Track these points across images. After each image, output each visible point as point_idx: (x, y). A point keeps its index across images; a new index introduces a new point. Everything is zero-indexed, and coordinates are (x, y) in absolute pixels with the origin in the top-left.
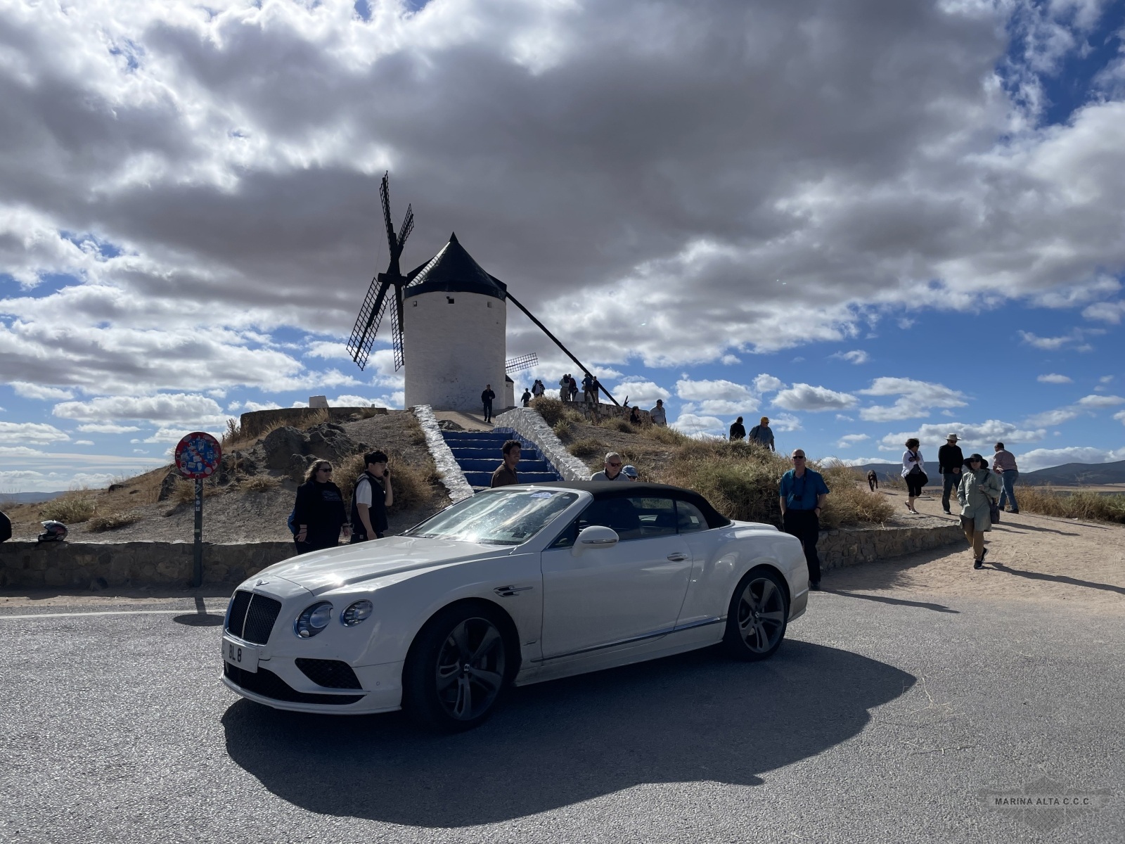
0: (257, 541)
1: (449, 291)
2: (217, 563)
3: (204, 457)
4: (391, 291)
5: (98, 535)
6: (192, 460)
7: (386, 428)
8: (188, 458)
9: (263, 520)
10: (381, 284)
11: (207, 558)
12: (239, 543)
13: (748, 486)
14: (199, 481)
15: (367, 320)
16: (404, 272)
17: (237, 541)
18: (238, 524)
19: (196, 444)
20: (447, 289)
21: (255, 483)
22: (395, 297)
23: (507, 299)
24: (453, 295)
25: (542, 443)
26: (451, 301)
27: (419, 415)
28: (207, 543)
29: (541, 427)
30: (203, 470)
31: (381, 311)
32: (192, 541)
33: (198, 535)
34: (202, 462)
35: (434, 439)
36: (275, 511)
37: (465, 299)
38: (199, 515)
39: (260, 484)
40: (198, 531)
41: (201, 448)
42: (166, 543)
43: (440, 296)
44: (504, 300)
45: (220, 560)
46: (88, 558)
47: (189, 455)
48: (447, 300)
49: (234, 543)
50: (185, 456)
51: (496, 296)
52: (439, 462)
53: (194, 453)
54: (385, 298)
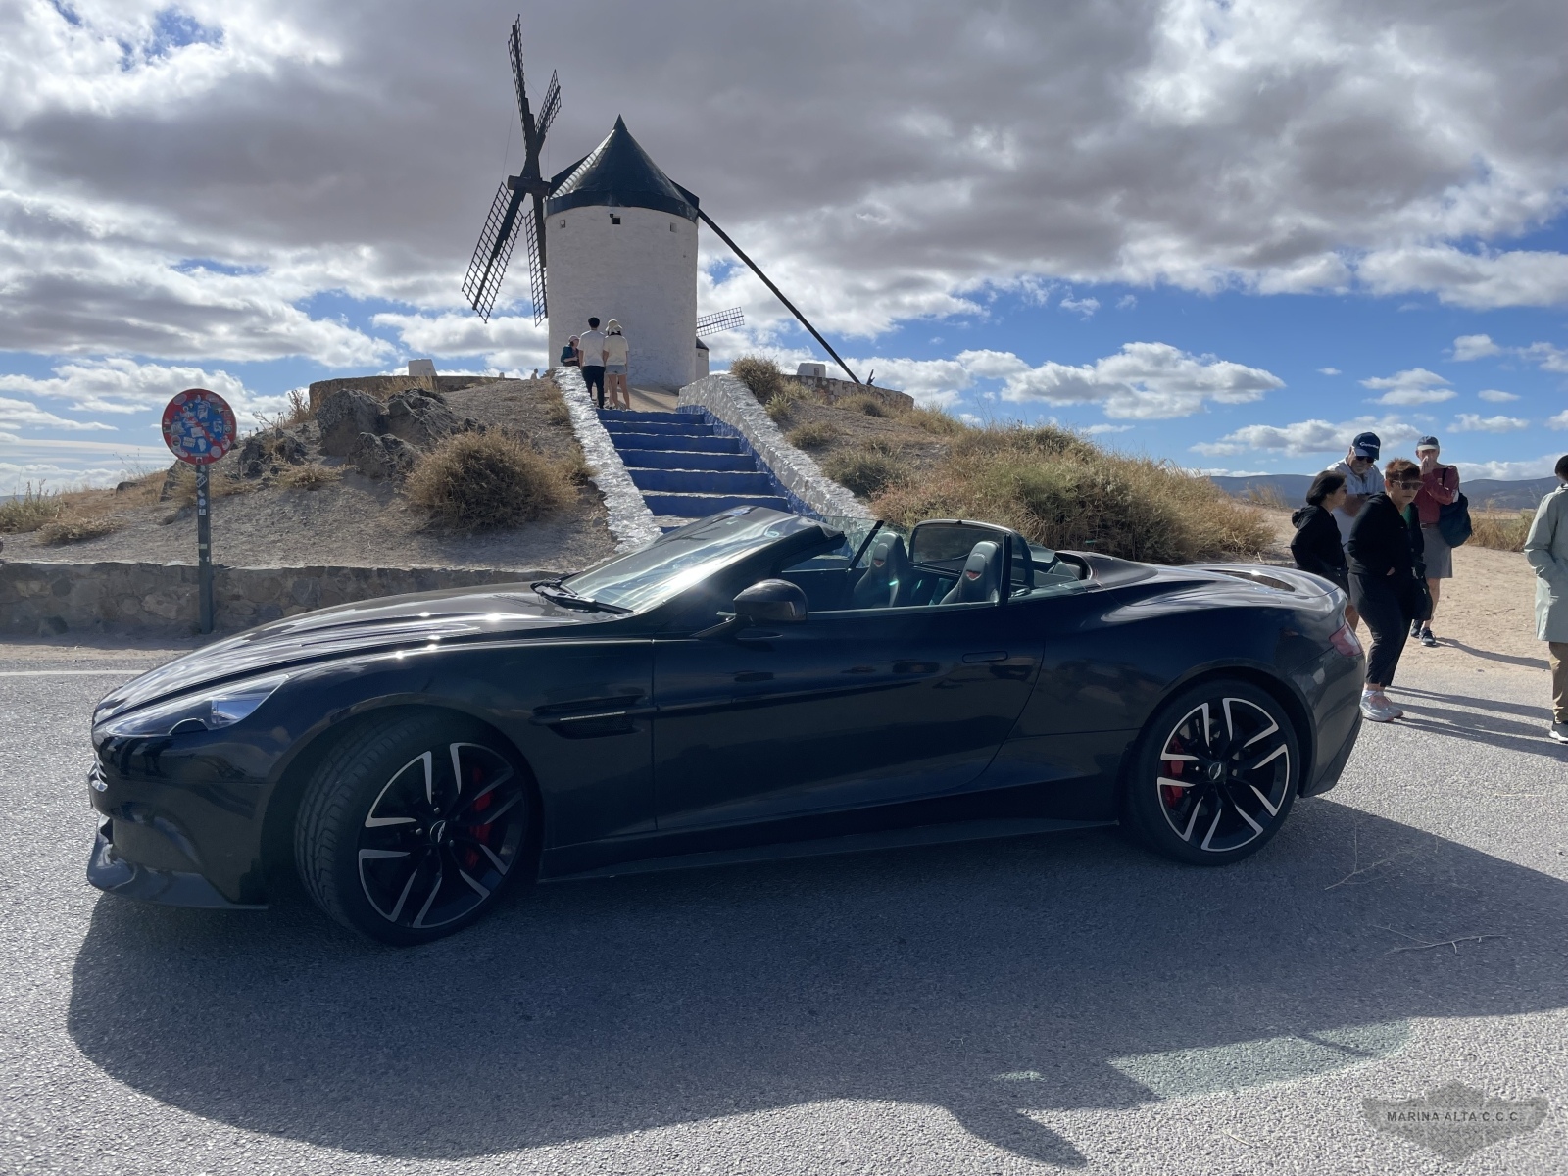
0: (300, 565)
1: (612, 205)
2: (237, 597)
3: (208, 430)
4: (527, 204)
5: (52, 551)
6: (188, 434)
7: (510, 399)
8: (182, 430)
9: (311, 533)
10: (512, 192)
11: (221, 589)
12: (270, 567)
14: (203, 468)
15: (492, 248)
16: (547, 176)
17: (269, 563)
18: (273, 538)
19: (195, 408)
20: (609, 202)
21: (300, 475)
22: (533, 214)
23: (700, 220)
24: (620, 211)
25: (748, 427)
26: (617, 221)
27: (561, 381)
28: (221, 566)
29: (748, 404)
30: (208, 449)
31: (512, 234)
32: (196, 562)
33: (204, 554)
34: (206, 438)
35: (583, 417)
36: (331, 520)
37: (636, 217)
38: (204, 523)
39: (309, 478)
40: (204, 546)
41: (203, 414)
42: (155, 565)
43: (600, 212)
44: (694, 221)
45: (241, 592)
46: (35, 586)
47: (184, 425)
48: (611, 219)
49: (264, 567)
50: (177, 427)
51: (684, 215)
52: (590, 451)
53: (191, 423)
54: (518, 214)
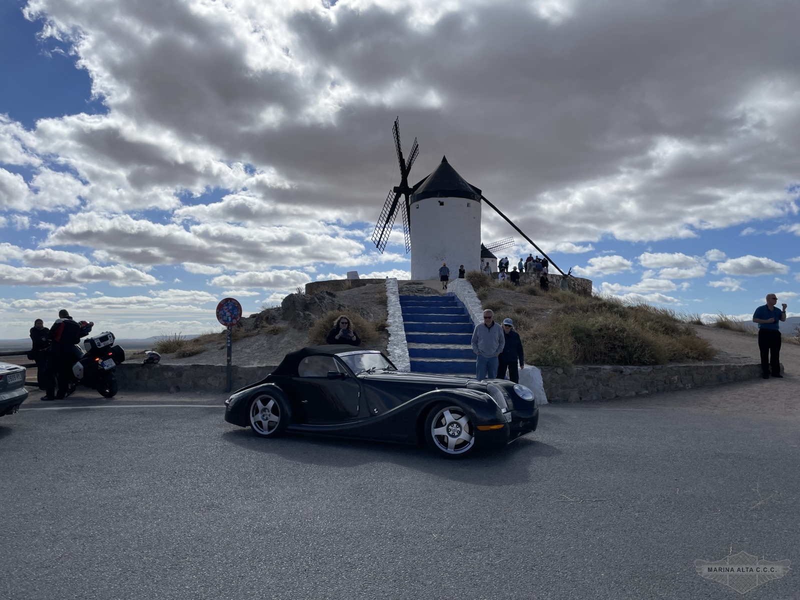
0: (264, 365)
1: (440, 197)
2: (241, 378)
3: (232, 313)
4: (403, 198)
5: (181, 360)
6: (225, 315)
7: (365, 293)
8: (223, 314)
9: (271, 352)
10: (395, 194)
11: (235, 375)
12: (253, 366)
13: (593, 334)
14: (230, 328)
15: (386, 219)
16: (411, 185)
17: (253, 365)
18: (257, 354)
19: (228, 305)
20: (438, 196)
21: (270, 329)
22: (405, 203)
23: (482, 200)
24: (442, 199)
25: (467, 303)
26: (442, 204)
27: (387, 285)
28: (235, 366)
29: (469, 292)
30: (231, 321)
31: (395, 213)
32: (226, 364)
33: (229, 361)
34: (231, 316)
35: (394, 300)
36: (280, 347)
37: (451, 202)
38: (229, 349)
39: (274, 330)
40: (229, 358)
41: (230, 307)
42: (212, 366)
43: (434, 201)
44: (479, 201)
45: (242, 376)
46: (170, 374)
47: (224, 312)
48: (439, 203)
49: (251, 366)
50: (222, 312)
51: (473, 199)
52: (390, 316)
53: (226, 311)
54: (398, 203)
